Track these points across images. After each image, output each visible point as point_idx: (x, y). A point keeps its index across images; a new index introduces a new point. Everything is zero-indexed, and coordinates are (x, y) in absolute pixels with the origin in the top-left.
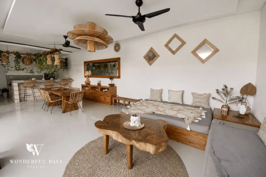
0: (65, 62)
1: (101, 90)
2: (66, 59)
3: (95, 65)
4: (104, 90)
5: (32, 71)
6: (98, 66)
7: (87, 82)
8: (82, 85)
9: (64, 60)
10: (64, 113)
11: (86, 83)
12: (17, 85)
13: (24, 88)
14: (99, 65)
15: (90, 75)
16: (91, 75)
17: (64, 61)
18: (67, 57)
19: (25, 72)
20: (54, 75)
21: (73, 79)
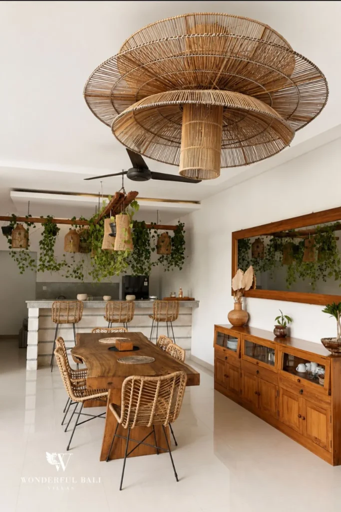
0: (173, 240)
1: (286, 368)
2: (179, 229)
3: (281, 245)
4: (301, 368)
5: (79, 271)
6: (296, 249)
7: (235, 317)
8: (216, 327)
9: (171, 233)
10: (109, 459)
11: (231, 320)
12: (38, 315)
13: (55, 325)
14: (300, 243)
15: (247, 289)
16: (252, 288)
17: (170, 237)
18: (182, 222)
19: (63, 276)
20: (147, 283)
21: (196, 299)
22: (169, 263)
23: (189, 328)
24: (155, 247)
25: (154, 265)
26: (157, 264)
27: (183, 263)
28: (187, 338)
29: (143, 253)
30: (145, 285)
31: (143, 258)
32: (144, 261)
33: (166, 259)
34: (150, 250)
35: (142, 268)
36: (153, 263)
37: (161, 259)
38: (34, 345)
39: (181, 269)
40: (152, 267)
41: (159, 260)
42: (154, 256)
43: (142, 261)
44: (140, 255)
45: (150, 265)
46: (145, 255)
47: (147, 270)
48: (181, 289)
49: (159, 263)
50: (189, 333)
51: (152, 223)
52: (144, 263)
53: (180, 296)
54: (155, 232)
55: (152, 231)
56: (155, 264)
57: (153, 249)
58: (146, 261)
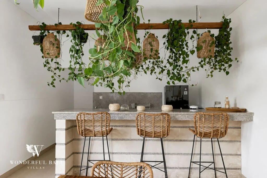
17: (213, 36)
18: (227, 17)
20: (187, 92)
21: (249, 110)
22: (212, 68)
23: (239, 143)
24: (195, 50)
25: (193, 71)
26: (198, 69)
27: (230, 66)
28: (237, 155)
29: (180, 57)
30: (185, 94)
31: (180, 63)
32: (182, 66)
33: (209, 63)
34: (189, 53)
35: (179, 74)
36: (193, 68)
37: (202, 63)
38: (63, 159)
39: (227, 73)
40: (191, 72)
41: (200, 63)
42: (194, 60)
43: (179, 66)
44: (176, 60)
45: (190, 70)
46: (183, 58)
47: (186, 76)
48: (227, 98)
49: (200, 68)
50: (239, 149)
51: (190, 21)
52: (182, 68)
53: (227, 107)
54: (194, 32)
55: (191, 31)
56: (195, 69)
57: (192, 52)
58: (184, 66)
